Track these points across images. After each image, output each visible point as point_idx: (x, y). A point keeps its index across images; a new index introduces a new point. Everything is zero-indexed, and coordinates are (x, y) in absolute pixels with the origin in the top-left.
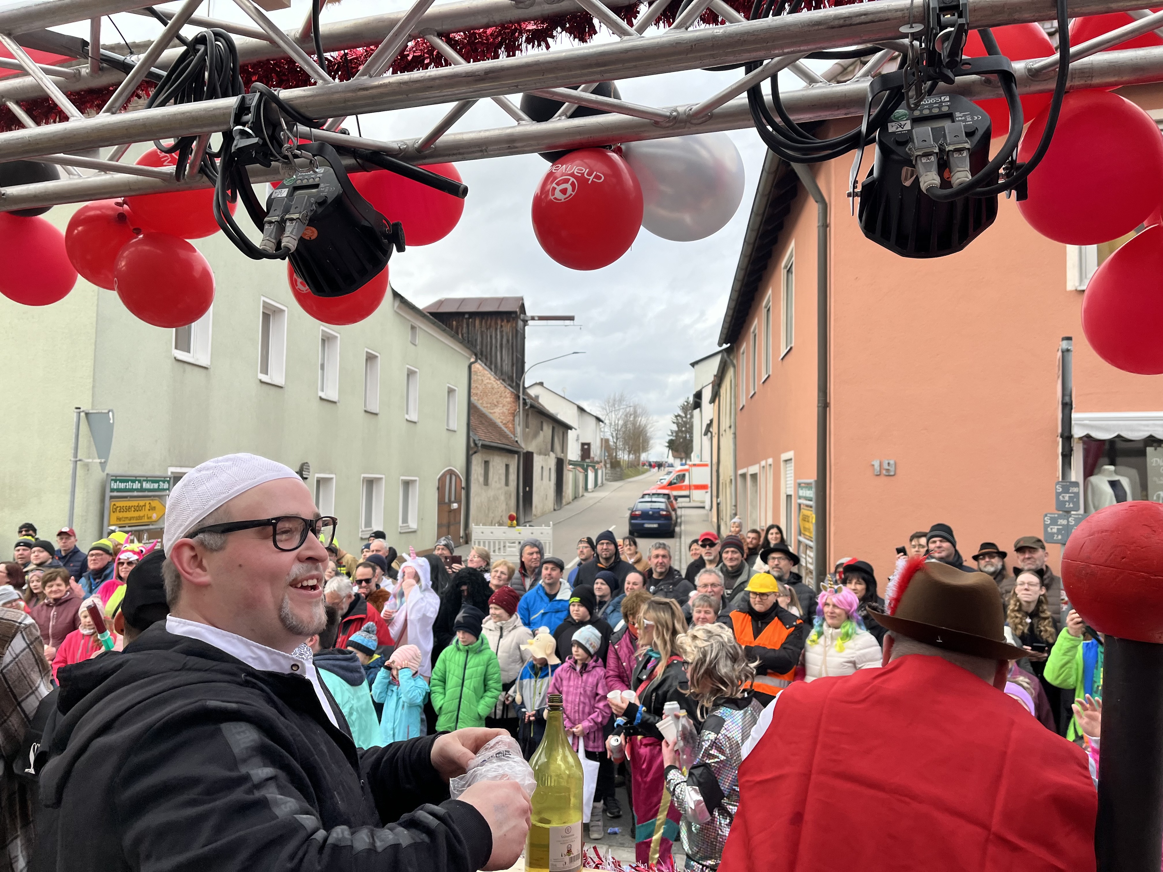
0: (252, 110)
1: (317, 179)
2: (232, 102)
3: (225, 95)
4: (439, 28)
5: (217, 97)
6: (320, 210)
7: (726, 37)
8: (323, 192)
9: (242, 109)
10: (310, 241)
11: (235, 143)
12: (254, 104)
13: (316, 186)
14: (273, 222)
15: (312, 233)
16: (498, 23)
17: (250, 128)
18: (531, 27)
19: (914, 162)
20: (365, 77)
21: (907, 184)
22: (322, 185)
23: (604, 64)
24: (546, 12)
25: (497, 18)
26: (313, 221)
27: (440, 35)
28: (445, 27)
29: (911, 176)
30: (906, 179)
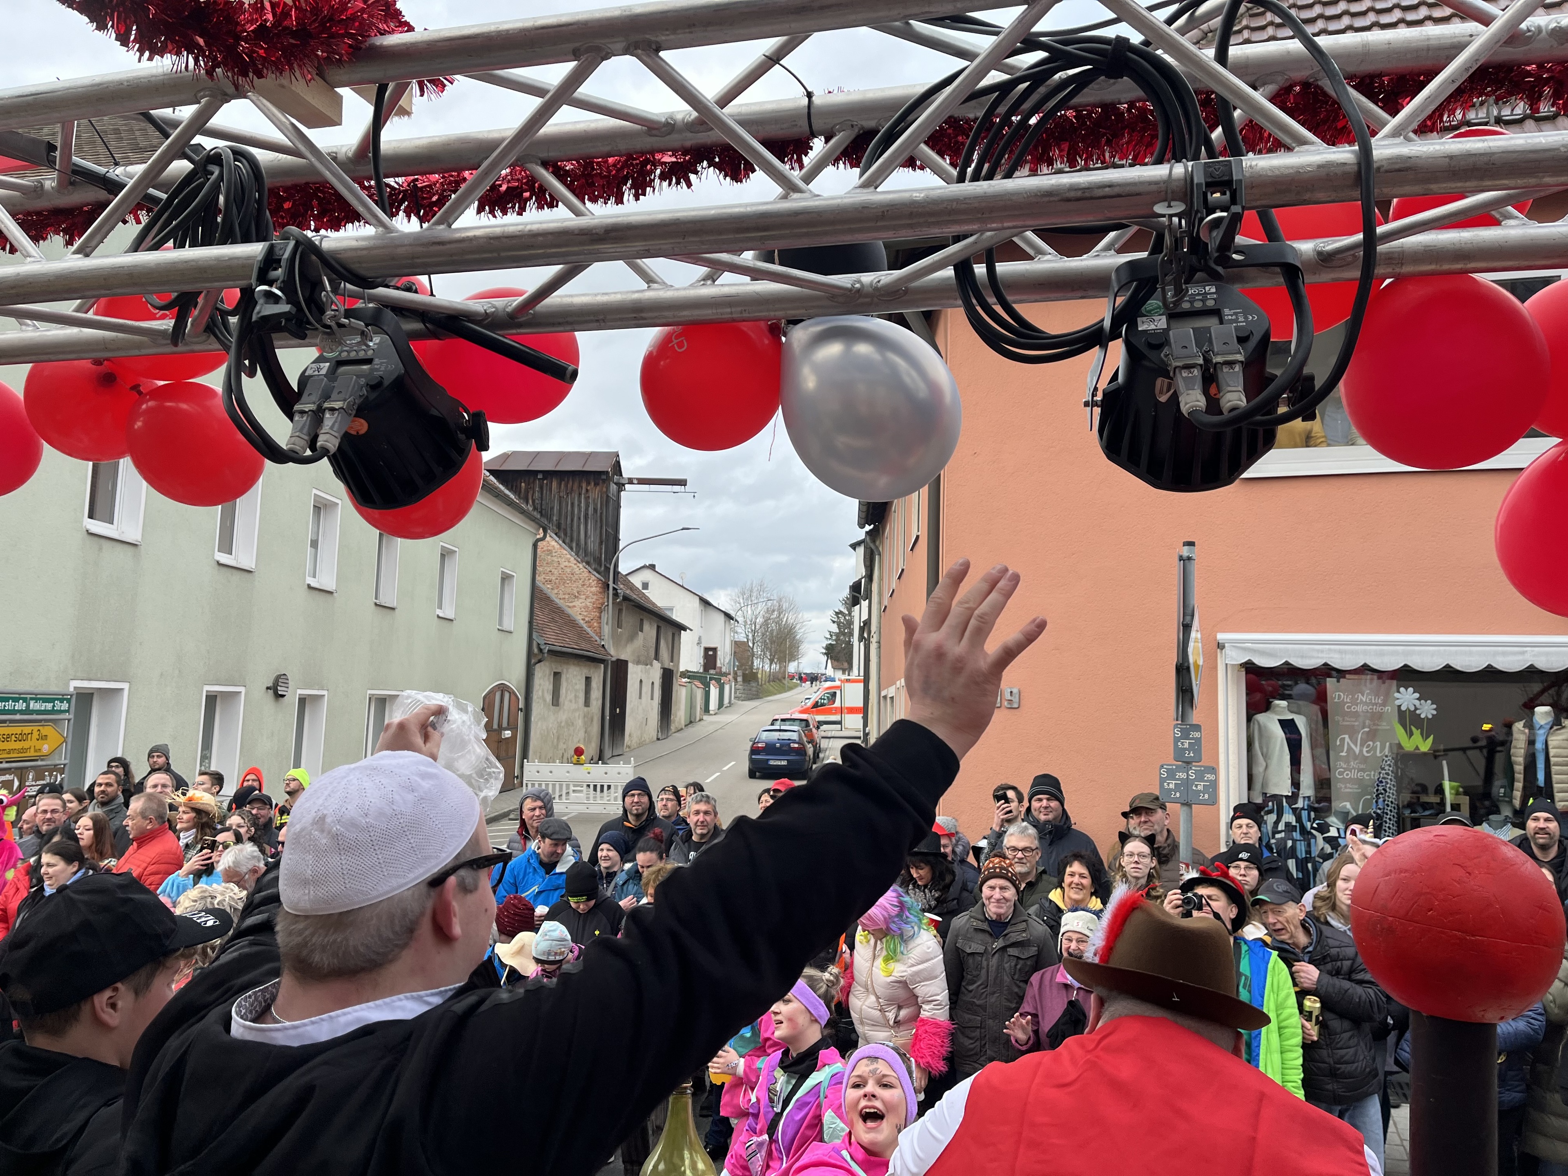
0: (283, 263)
1: (371, 352)
2: (255, 249)
3: (246, 239)
4: (544, 155)
5: (234, 242)
6: (373, 396)
7: (929, 203)
8: (377, 370)
9: (270, 260)
10: (358, 437)
11: (258, 308)
12: (286, 255)
13: (369, 361)
14: (305, 412)
15: (362, 426)
16: (624, 152)
17: (280, 289)
18: (668, 159)
19: (1171, 374)
20: (442, 227)
21: (1163, 399)
22: (376, 361)
23: (765, 228)
24: (688, 144)
25: (623, 147)
26: (362, 410)
27: (545, 164)
28: (552, 154)
29: (1168, 391)
30: (1161, 392)
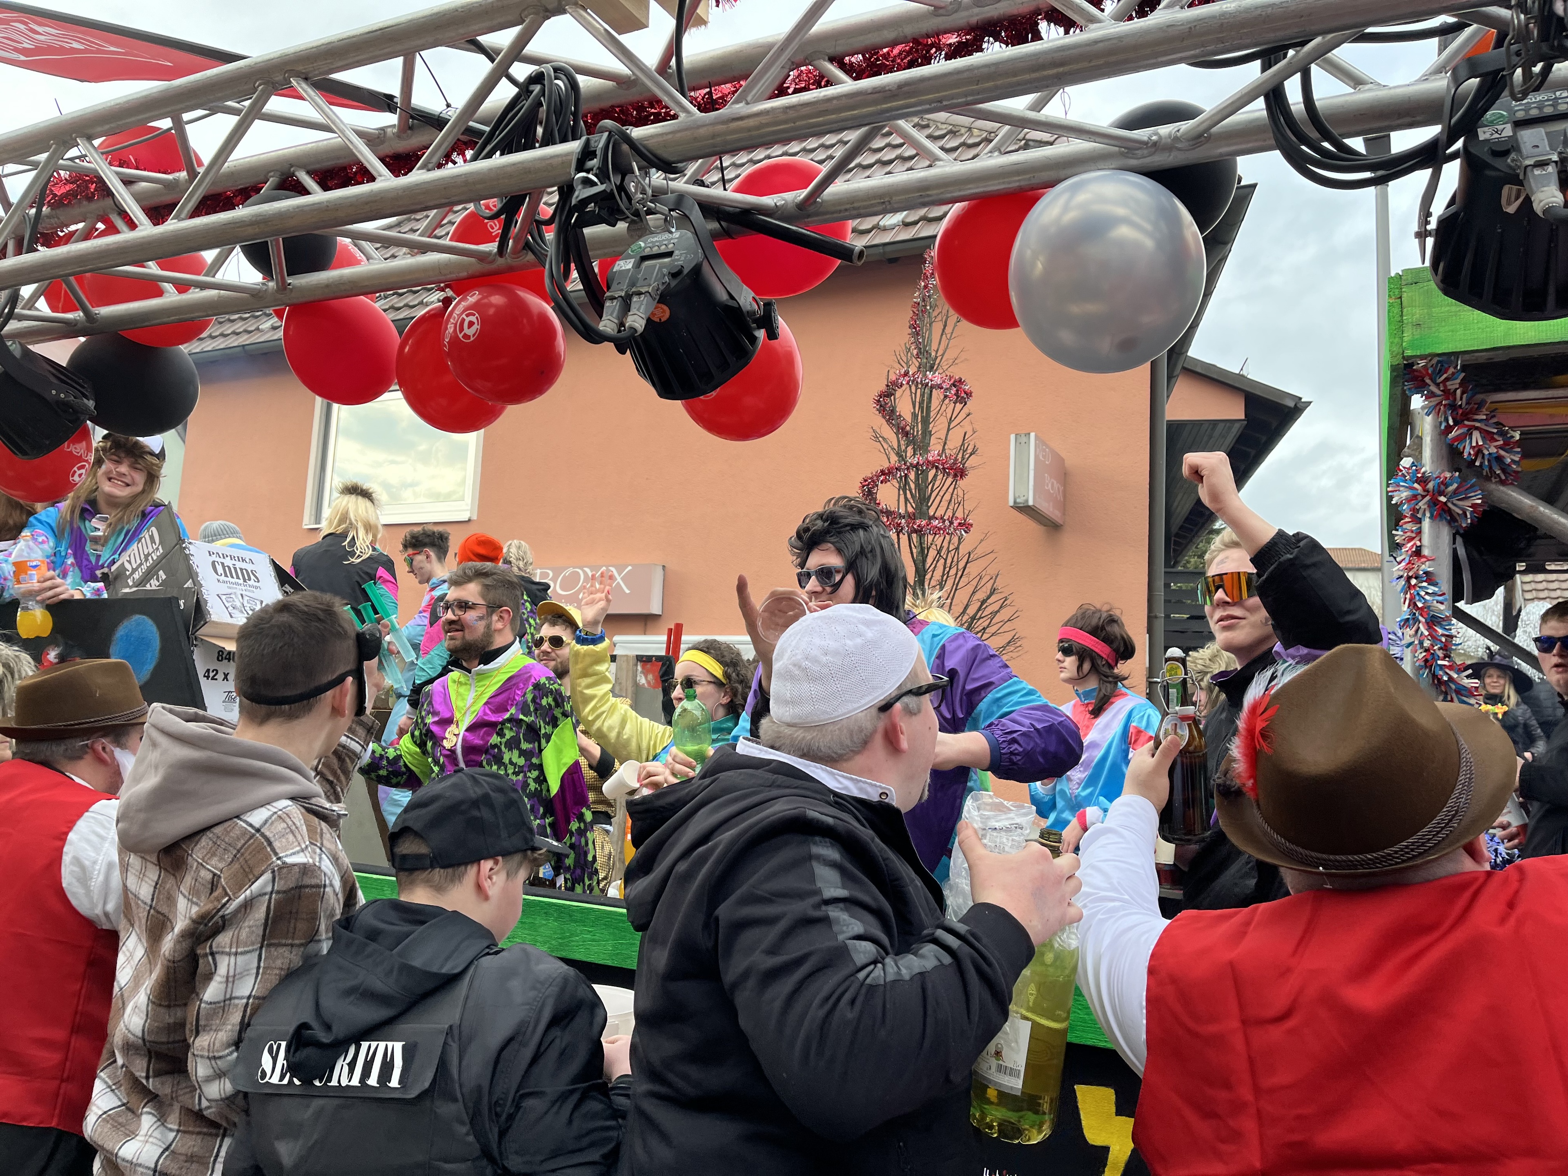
0: (599, 153)
1: (672, 245)
2: (574, 146)
3: (564, 140)
4: (831, 51)
5: (554, 143)
6: (674, 283)
7: (1240, 12)
8: (678, 260)
9: (587, 153)
10: (661, 324)
11: (576, 193)
12: (601, 144)
13: (669, 254)
14: (615, 298)
15: (664, 313)
16: (909, 38)
17: (596, 175)
18: (953, 39)
19: (1521, 177)
20: (741, 105)
21: (1511, 209)
22: (676, 253)
24: (974, 20)
25: (910, 31)
26: (663, 298)
27: (831, 60)
28: (840, 49)
29: (1517, 198)
30: (1509, 203)
